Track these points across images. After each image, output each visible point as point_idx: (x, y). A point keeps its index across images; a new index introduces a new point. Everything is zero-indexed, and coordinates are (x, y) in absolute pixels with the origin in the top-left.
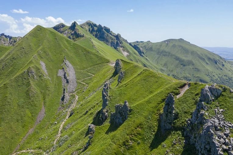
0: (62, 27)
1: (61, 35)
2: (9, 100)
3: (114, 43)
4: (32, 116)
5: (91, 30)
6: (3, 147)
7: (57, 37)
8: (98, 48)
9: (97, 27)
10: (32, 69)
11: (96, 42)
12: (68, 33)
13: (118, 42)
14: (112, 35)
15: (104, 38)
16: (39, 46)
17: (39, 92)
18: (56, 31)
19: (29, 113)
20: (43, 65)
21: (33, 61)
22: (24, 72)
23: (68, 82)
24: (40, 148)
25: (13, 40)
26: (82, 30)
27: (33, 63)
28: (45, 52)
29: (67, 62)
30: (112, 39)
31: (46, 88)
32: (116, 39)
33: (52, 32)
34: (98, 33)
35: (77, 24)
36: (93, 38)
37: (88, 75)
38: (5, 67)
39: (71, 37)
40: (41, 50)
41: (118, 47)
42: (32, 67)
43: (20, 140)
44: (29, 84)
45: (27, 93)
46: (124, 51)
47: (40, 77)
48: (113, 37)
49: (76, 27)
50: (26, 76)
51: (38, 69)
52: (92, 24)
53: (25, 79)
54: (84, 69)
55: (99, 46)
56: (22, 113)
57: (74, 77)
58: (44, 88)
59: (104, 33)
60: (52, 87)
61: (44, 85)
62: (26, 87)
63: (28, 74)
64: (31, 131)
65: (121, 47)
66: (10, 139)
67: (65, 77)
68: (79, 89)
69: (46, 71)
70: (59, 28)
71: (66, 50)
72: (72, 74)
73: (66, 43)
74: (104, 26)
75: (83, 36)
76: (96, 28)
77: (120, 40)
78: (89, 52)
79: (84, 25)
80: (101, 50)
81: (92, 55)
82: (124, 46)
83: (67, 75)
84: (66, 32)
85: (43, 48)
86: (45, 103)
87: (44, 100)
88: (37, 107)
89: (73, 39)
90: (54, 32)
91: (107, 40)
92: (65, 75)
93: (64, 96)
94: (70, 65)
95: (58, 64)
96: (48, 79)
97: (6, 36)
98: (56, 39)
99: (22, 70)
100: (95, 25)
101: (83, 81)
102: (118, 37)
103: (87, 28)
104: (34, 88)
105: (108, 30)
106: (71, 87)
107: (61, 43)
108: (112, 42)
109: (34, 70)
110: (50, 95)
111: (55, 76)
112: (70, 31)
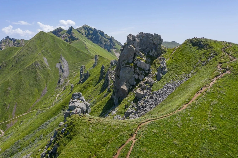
0: (60, 31)
1: (59, 38)
2: (23, 82)
3: (107, 45)
4: (39, 92)
5: (87, 33)
6: (21, 109)
7: (55, 40)
8: (90, 49)
9: (92, 30)
10: (38, 62)
11: (89, 44)
12: (66, 36)
13: (112, 44)
14: (106, 38)
15: (98, 41)
16: (42, 47)
17: (43, 77)
18: (55, 35)
19: (37, 90)
20: (45, 60)
21: (39, 57)
22: (33, 64)
23: (63, 71)
24: (44, 108)
25: (17, 43)
26: (78, 34)
27: (38, 58)
28: (46, 51)
29: (63, 58)
30: (106, 42)
31: (48, 75)
32: (110, 42)
33: (52, 36)
34: (93, 36)
35: (73, 28)
36: (87, 41)
37: (78, 67)
38: (18, 61)
39: (68, 39)
40: (44, 49)
41: (111, 49)
42: (38, 61)
43: (31, 105)
44: (36, 72)
45: (35, 78)
46: (116, 52)
47: (43, 67)
48: (107, 40)
49: (73, 31)
50: (34, 67)
51: (42, 62)
52: (88, 28)
53: (33, 69)
54: (75, 63)
55: (92, 47)
56: (32, 90)
57: (68, 68)
58: (47, 75)
59: (98, 36)
60: (51, 74)
61: (46, 73)
62: (34, 74)
63: (35, 66)
64: (38, 100)
65: (114, 49)
66: (25, 105)
67: (61, 68)
68: (70, 76)
69: (47, 64)
70: (58, 32)
71: (62, 49)
72: (66, 66)
73: (62, 44)
74: (99, 30)
75: (78, 39)
76: (91, 32)
77: (113, 42)
78: (79, 51)
79: (80, 28)
80: (93, 51)
81: (81, 54)
82: (116, 48)
83: (62, 67)
84: (64, 35)
85: (46, 48)
86: (47, 84)
87: (46, 82)
88: (42, 86)
89: (70, 41)
90: (53, 36)
91: (102, 43)
92: (61, 67)
93: (60, 80)
94: (65, 60)
95: (56, 59)
96: (49, 69)
97: (10, 39)
98: (55, 41)
99: (30, 63)
100: (91, 29)
101: (74, 71)
102: (111, 39)
103: (83, 31)
104: (40, 75)
105: (102, 33)
106: (65, 74)
107: (58, 44)
108: (106, 44)
109: (39, 63)
110: (51, 79)
111: (54, 68)
112: (67, 35)
